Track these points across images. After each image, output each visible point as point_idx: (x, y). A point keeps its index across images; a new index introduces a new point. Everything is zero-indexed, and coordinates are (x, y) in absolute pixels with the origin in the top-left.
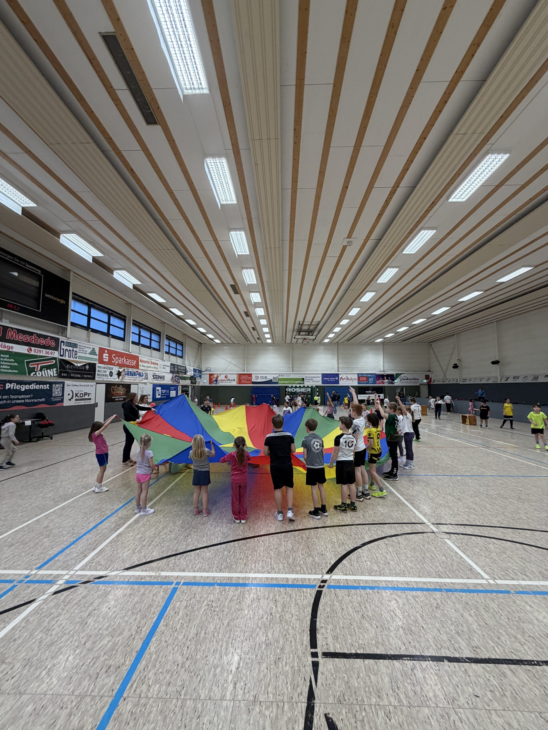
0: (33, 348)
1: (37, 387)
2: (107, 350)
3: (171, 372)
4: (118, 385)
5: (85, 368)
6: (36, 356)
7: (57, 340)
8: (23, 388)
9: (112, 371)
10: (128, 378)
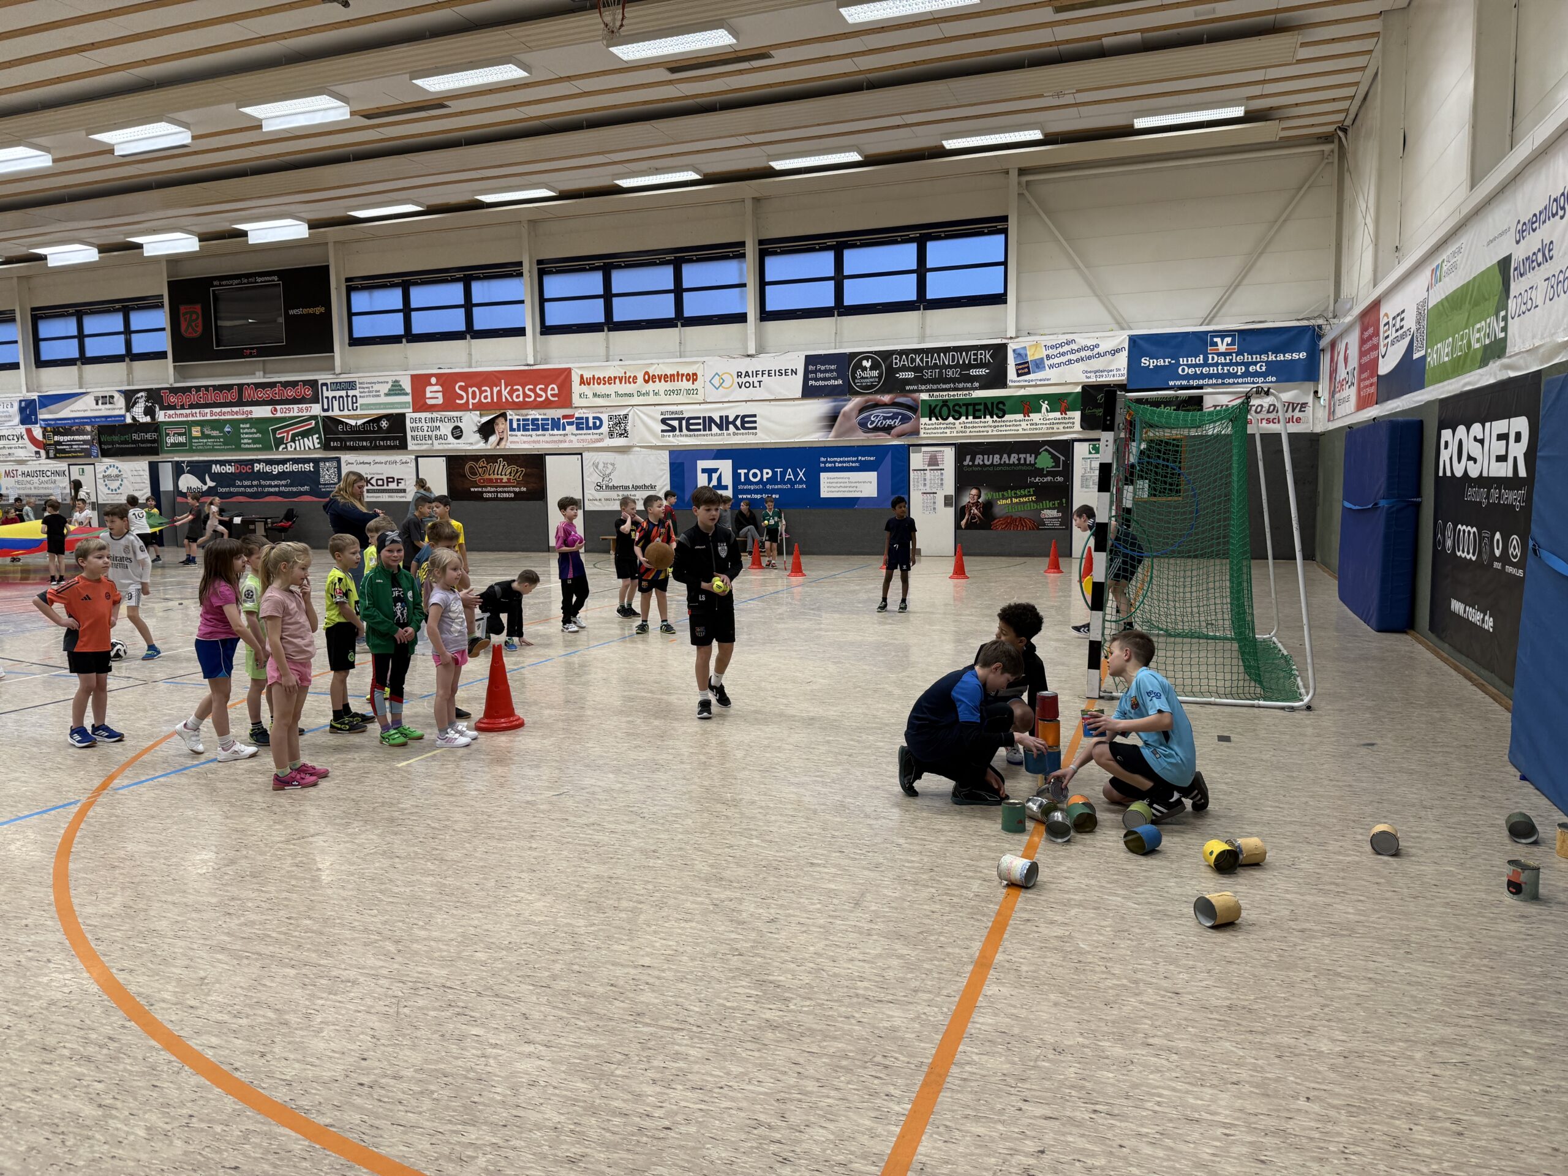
0: (278, 407)
1: (295, 468)
2: (438, 376)
3: (817, 392)
4: (492, 459)
5: (380, 428)
6: (284, 419)
7: (313, 384)
8: (276, 469)
9: (460, 424)
10: (525, 439)
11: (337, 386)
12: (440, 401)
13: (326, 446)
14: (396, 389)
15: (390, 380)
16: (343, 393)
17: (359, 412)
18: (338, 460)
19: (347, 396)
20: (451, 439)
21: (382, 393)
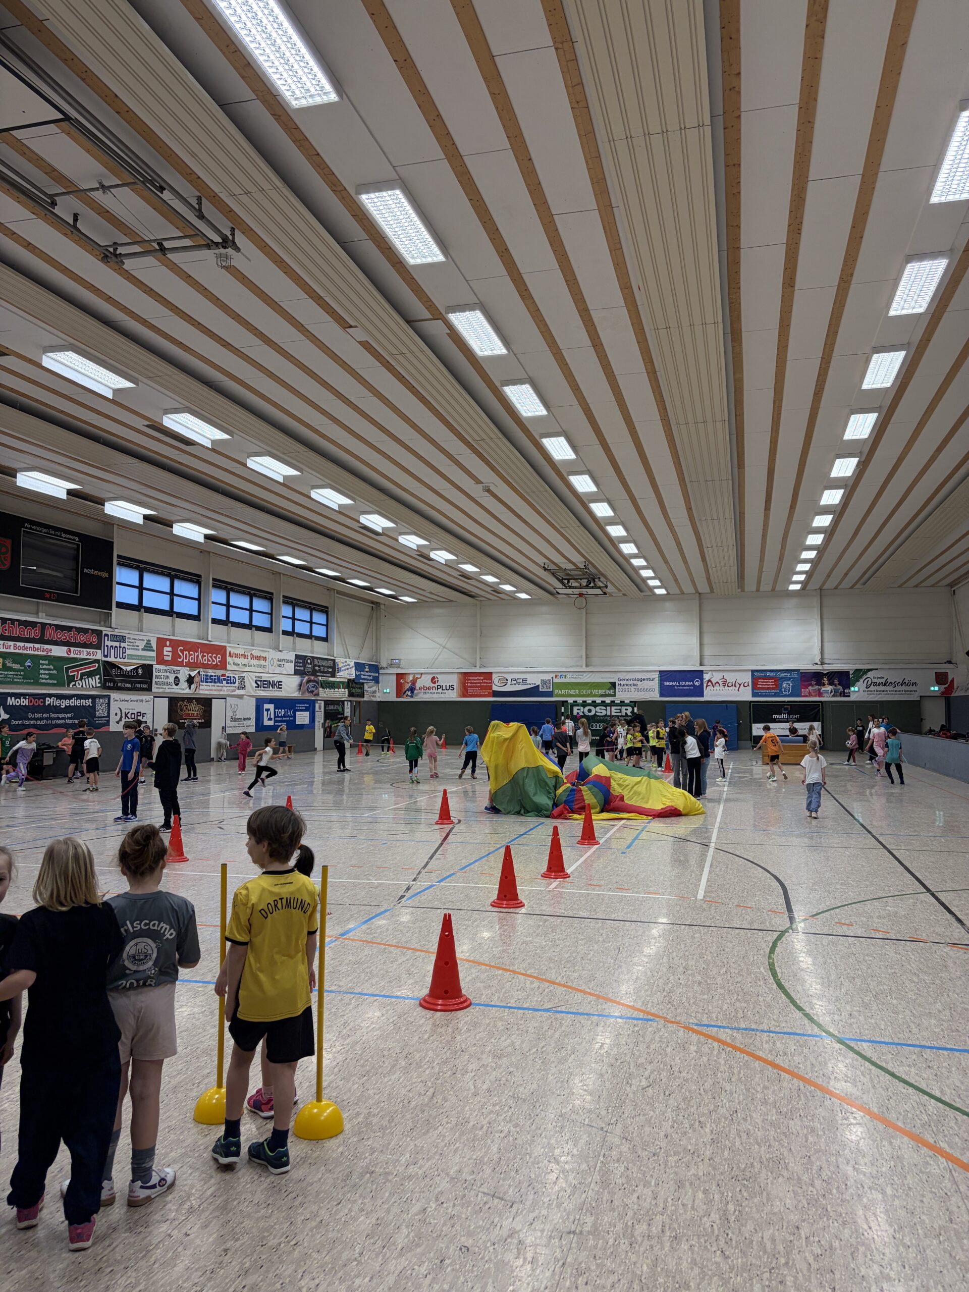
0: (72, 649)
1: (78, 703)
2: (170, 640)
3: (296, 672)
4: (190, 700)
5: (137, 673)
6: (75, 660)
7: (99, 633)
8: (64, 704)
9: (178, 676)
10: (206, 688)
11: (115, 638)
12: (169, 658)
13: (104, 687)
14: (148, 647)
15: (146, 638)
16: (117, 644)
17: (126, 660)
18: (109, 697)
19: (120, 647)
20: (174, 686)
21: (140, 648)
